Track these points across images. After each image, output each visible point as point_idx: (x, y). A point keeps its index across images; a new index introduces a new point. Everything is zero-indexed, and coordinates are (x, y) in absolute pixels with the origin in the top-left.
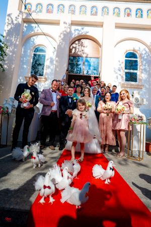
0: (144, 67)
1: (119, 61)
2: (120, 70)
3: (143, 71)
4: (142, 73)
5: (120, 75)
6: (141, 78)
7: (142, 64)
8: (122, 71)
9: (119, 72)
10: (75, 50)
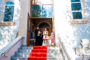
0: (86, 8)
1: (66, 6)
2: (68, 12)
3: (86, 11)
4: (85, 12)
5: (68, 15)
6: (85, 16)
7: (84, 6)
8: (69, 12)
9: (67, 14)
10: (35, 2)
